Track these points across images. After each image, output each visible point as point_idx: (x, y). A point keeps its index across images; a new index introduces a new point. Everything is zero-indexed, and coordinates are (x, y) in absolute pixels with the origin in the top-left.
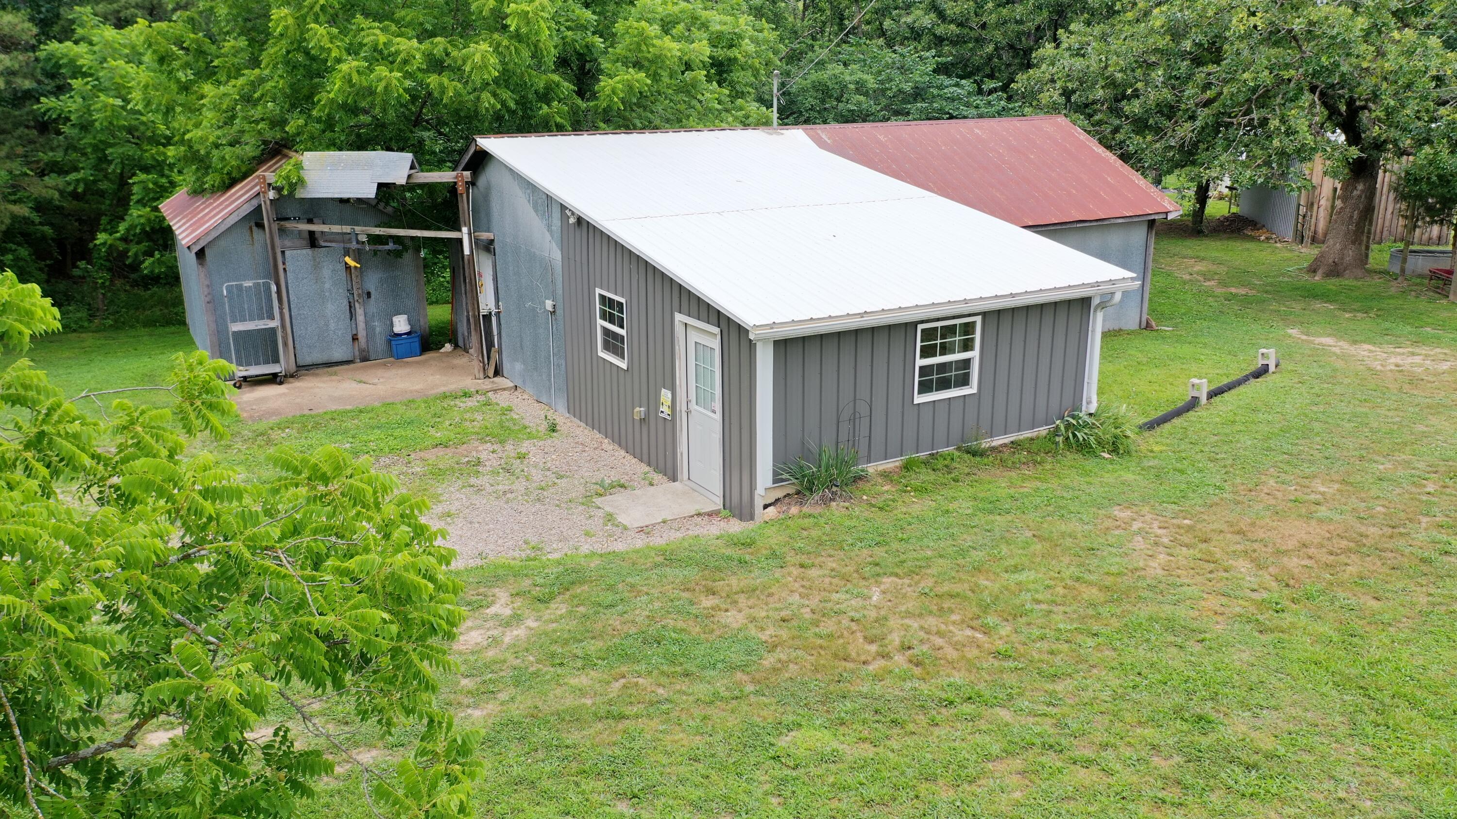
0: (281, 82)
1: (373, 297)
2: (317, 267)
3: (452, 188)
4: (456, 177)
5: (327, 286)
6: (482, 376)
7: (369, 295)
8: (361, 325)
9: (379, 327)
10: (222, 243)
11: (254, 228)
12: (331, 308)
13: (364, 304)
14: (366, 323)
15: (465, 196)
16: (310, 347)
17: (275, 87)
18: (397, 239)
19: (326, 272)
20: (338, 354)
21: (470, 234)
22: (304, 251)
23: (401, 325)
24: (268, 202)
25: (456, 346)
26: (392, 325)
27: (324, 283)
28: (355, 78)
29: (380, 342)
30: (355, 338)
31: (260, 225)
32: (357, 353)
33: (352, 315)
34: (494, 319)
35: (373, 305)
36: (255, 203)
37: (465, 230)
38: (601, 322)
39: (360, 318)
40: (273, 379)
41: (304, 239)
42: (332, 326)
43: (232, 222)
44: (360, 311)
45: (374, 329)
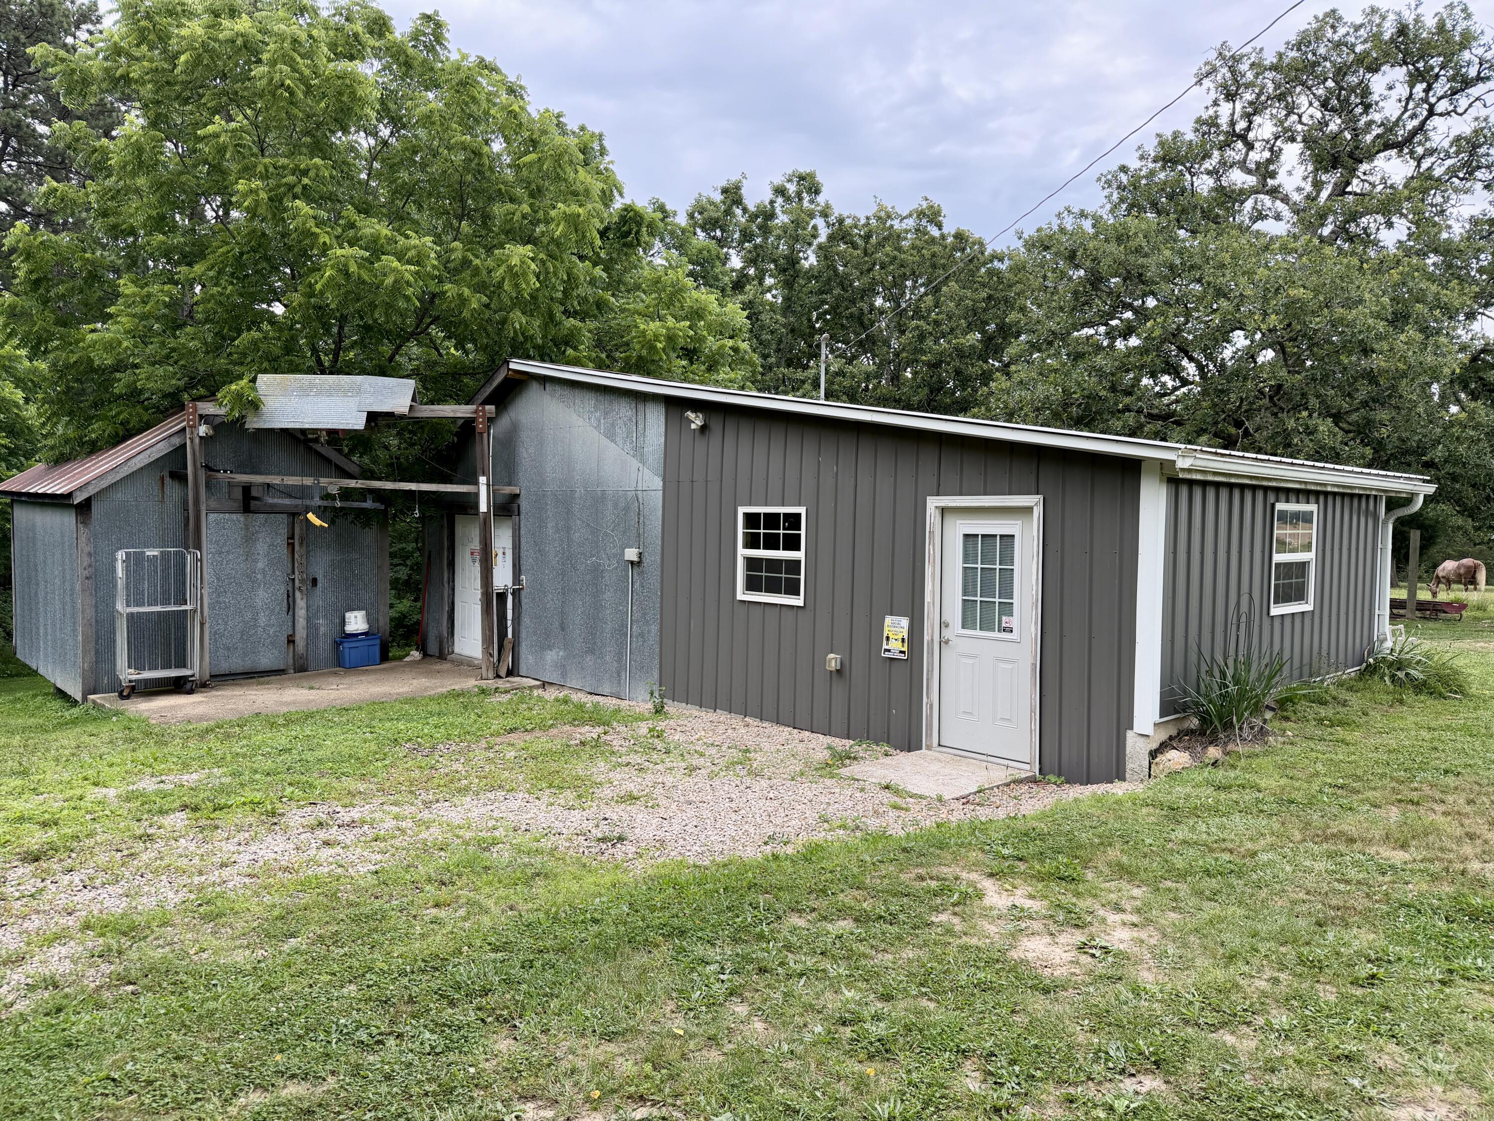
0: (230, 287)
1: (320, 585)
2: (249, 539)
3: (468, 425)
4: (476, 412)
5: (260, 565)
6: (491, 675)
7: (315, 582)
8: (301, 622)
9: (324, 626)
10: (119, 496)
11: (168, 480)
12: (262, 596)
13: (308, 595)
14: (308, 619)
15: (485, 435)
16: (228, 649)
17: (221, 294)
18: (378, 495)
19: (261, 547)
20: (266, 660)
21: (488, 485)
22: (234, 516)
23: (356, 622)
24: (197, 440)
25: (426, 655)
26: (343, 622)
27: (256, 561)
28: (353, 268)
29: (324, 647)
30: (291, 641)
31: (179, 476)
32: (291, 661)
33: (291, 607)
34: (510, 598)
35: (321, 596)
36: (177, 441)
37: (483, 480)
38: (742, 552)
39: (301, 613)
40: (178, 686)
41: (235, 500)
42: (262, 620)
43: (139, 466)
44: (301, 602)
45: (317, 629)
